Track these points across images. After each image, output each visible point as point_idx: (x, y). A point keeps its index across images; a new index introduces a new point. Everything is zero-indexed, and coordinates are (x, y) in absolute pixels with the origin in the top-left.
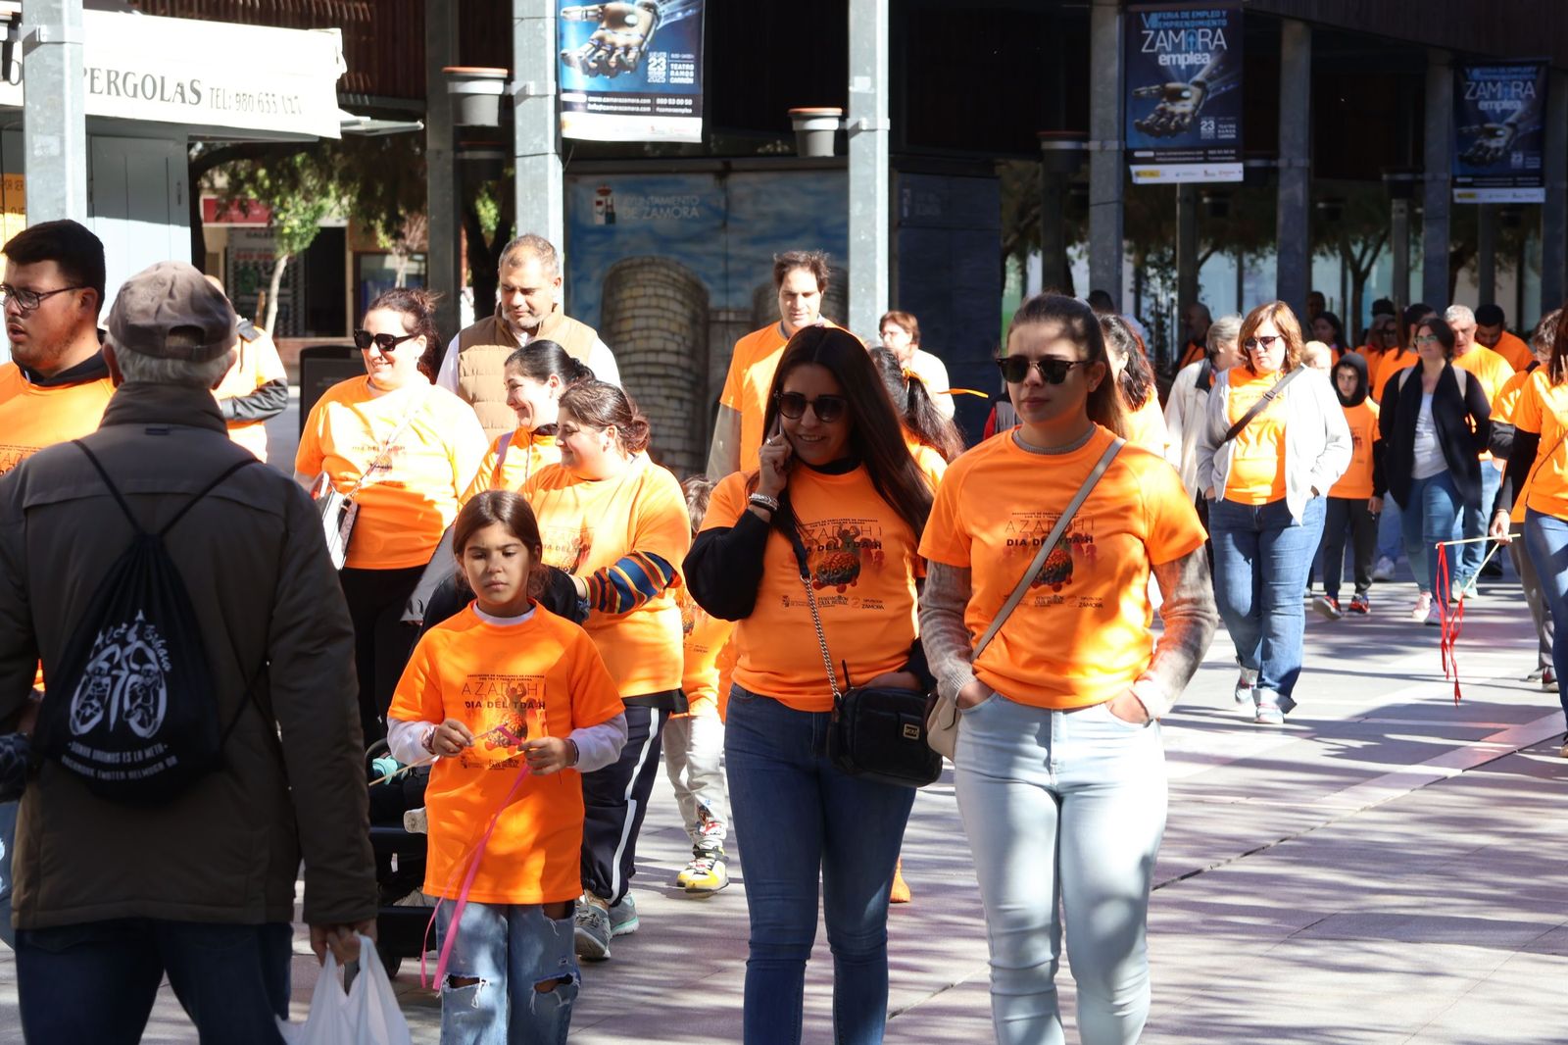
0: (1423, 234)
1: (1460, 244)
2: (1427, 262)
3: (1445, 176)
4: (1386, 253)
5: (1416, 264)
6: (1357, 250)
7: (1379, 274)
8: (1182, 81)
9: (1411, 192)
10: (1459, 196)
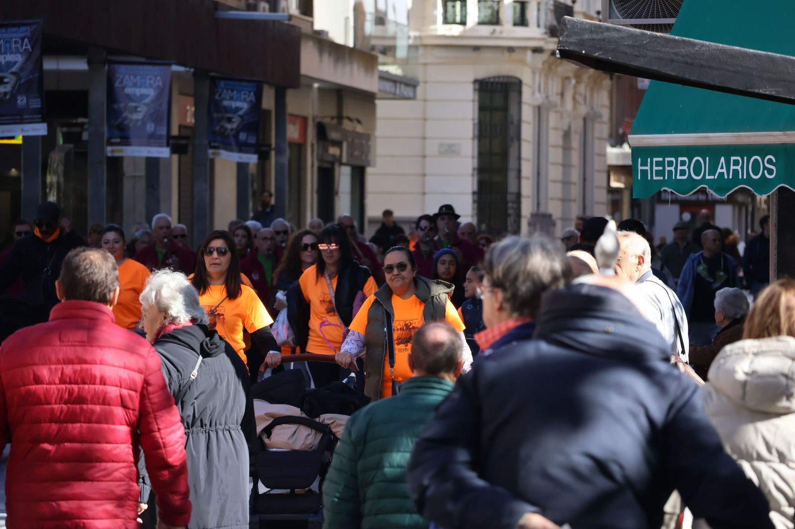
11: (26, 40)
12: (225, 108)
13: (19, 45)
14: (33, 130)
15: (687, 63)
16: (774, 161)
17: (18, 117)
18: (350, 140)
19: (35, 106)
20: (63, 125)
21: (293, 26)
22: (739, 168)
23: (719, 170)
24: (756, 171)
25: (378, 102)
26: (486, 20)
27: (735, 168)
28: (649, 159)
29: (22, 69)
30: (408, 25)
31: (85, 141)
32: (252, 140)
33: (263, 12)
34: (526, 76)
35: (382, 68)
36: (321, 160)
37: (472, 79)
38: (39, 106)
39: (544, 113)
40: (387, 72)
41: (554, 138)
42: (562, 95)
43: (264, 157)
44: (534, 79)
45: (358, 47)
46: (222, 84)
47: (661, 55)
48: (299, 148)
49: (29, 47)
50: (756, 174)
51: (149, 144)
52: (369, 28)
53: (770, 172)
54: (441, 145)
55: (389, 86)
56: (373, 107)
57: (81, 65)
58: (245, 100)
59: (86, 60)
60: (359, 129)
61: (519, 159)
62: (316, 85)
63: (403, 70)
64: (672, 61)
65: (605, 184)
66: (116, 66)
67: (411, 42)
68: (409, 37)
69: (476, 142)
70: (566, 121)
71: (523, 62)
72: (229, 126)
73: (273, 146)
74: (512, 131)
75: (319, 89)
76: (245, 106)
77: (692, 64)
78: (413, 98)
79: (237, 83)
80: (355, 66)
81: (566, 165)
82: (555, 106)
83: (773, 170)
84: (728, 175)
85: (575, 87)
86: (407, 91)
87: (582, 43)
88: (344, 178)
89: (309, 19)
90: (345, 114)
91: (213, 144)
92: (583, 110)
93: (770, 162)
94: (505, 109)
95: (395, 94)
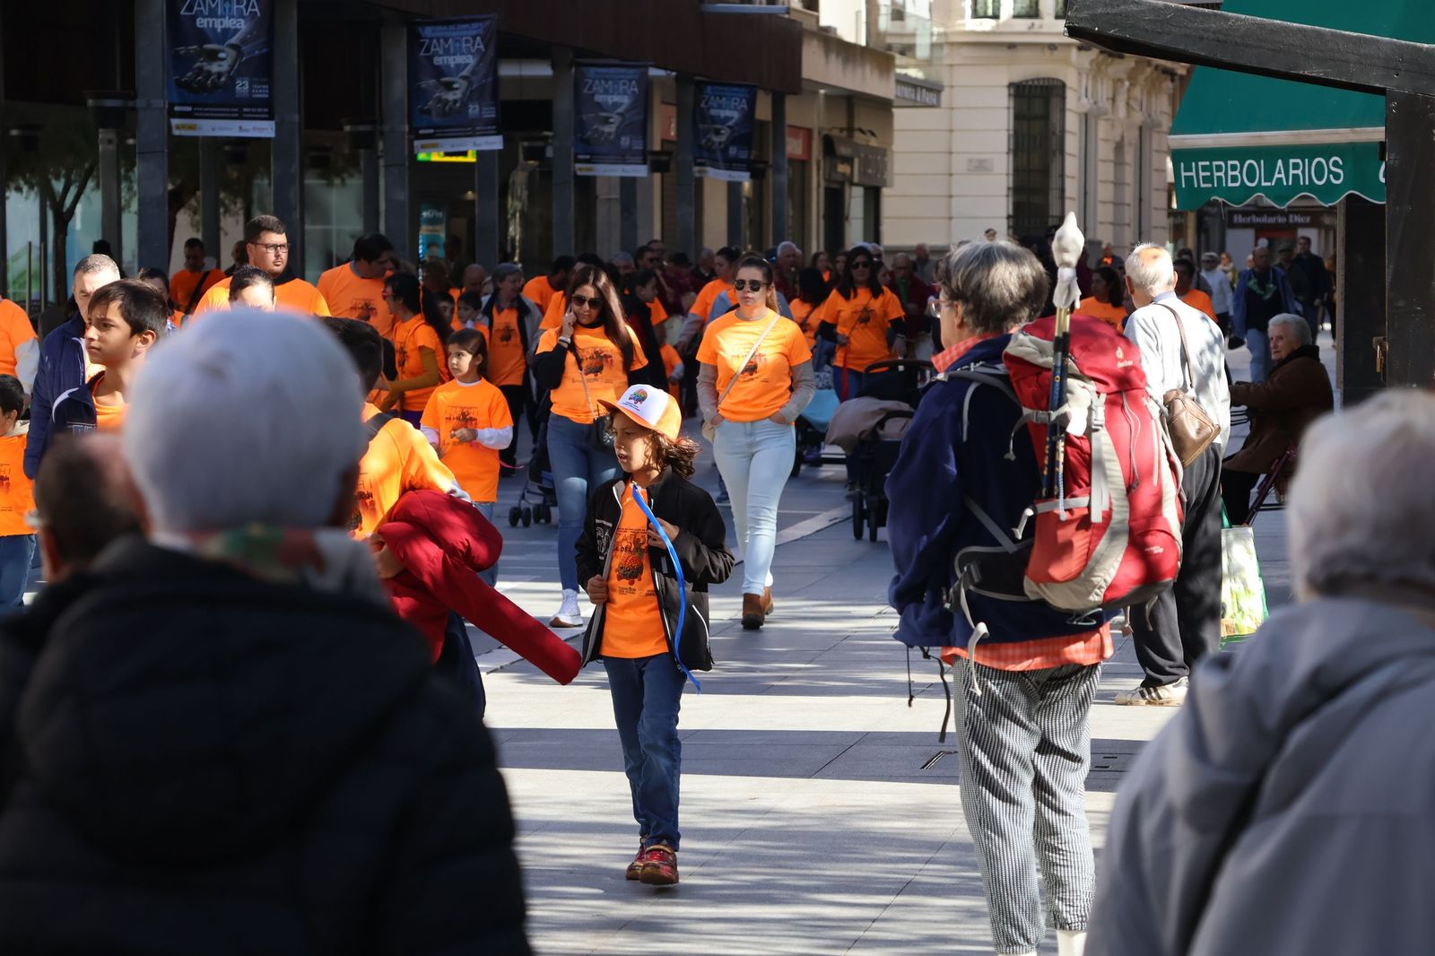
0: (136, 169)
1: (179, 181)
2: (141, 204)
3: (160, 103)
4: (93, 190)
5: (128, 205)
6: (58, 186)
7: (84, 214)
8: (219, 43)
9: (121, 121)
10: (178, 127)
11: (478, 38)
12: (712, 117)
13: (470, 45)
14: (487, 143)
15: (1218, 41)
16: (1341, 163)
17: (469, 129)
18: (863, 155)
19: (489, 116)
20: (524, 139)
21: (793, 21)
22: (1299, 172)
23: (1277, 176)
24: (1320, 176)
25: (895, 111)
26: (1023, 12)
27: (1295, 172)
28: (1194, 164)
29: (473, 72)
30: (931, 19)
31: (549, 159)
32: (744, 155)
33: (759, 6)
34: (1070, 78)
35: (899, 71)
36: (828, 180)
37: (1006, 83)
38: (493, 116)
39: (1092, 122)
40: (906, 75)
41: (1104, 151)
42: (1114, 100)
43: (758, 176)
44: (1080, 81)
45: (871, 45)
46: (709, 89)
47: (1188, 31)
48: (802, 165)
49: (482, 47)
50: (1320, 179)
51: (624, 162)
52: (884, 23)
53: (1337, 176)
54: (970, 161)
55: (907, 92)
56: (890, 116)
57: (543, 70)
58: (735, 109)
59: (550, 63)
60: (873, 142)
61: (1062, 176)
62: (822, 91)
63: (925, 75)
64: (1202, 38)
65: (1165, 205)
66: (585, 69)
67: (935, 39)
68: (932, 34)
69: (1011, 156)
70: (1118, 131)
71: (1067, 62)
72: (716, 139)
73: (771, 162)
74: (1054, 141)
75: (826, 95)
76: (736, 115)
77: (1225, 42)
78: (937, 106)
79: (726, 89)
80: (868, 68)
81: (1118, 183)
82: (1106, 113)
83: (1339, 174)
84: (1287, 181)
85: (1129, 90)
86: (929, 98)
87: (1094, 18)
88: (855, 202)
89: (815, 13)
90: (856, 125)
91: (699, 161)
92: (1138, 117)
93: (1336, 164)
94: (1046, 117)
95: (915, 101)
